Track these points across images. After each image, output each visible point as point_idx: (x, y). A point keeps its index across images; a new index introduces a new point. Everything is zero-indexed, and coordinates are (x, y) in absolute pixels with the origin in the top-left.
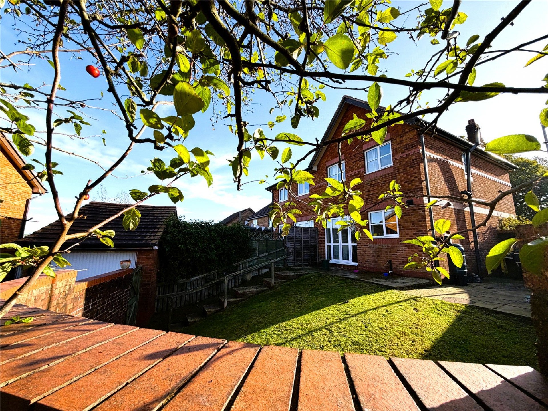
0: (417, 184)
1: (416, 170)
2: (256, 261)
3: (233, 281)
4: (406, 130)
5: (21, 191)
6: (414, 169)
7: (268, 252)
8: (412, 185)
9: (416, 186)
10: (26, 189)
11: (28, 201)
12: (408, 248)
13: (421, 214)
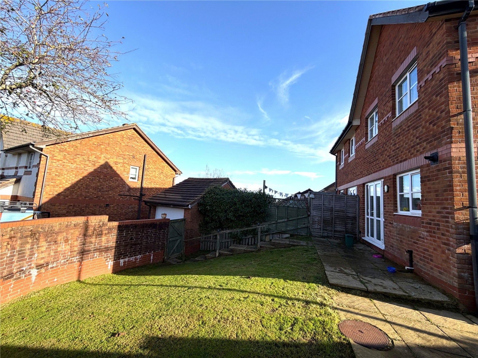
0: (444, 124)
1: (443, 99)
2: (274, 225)
3: (253, 239)
4: (434, 31)
5: (170, 174)
6: (441, 97)
7: (288, 219)
8: (438, 127)
9: (442, 128)
10: (172, 172)
11: (173, 178)
12: (431, 236)
13: (447, 177)
